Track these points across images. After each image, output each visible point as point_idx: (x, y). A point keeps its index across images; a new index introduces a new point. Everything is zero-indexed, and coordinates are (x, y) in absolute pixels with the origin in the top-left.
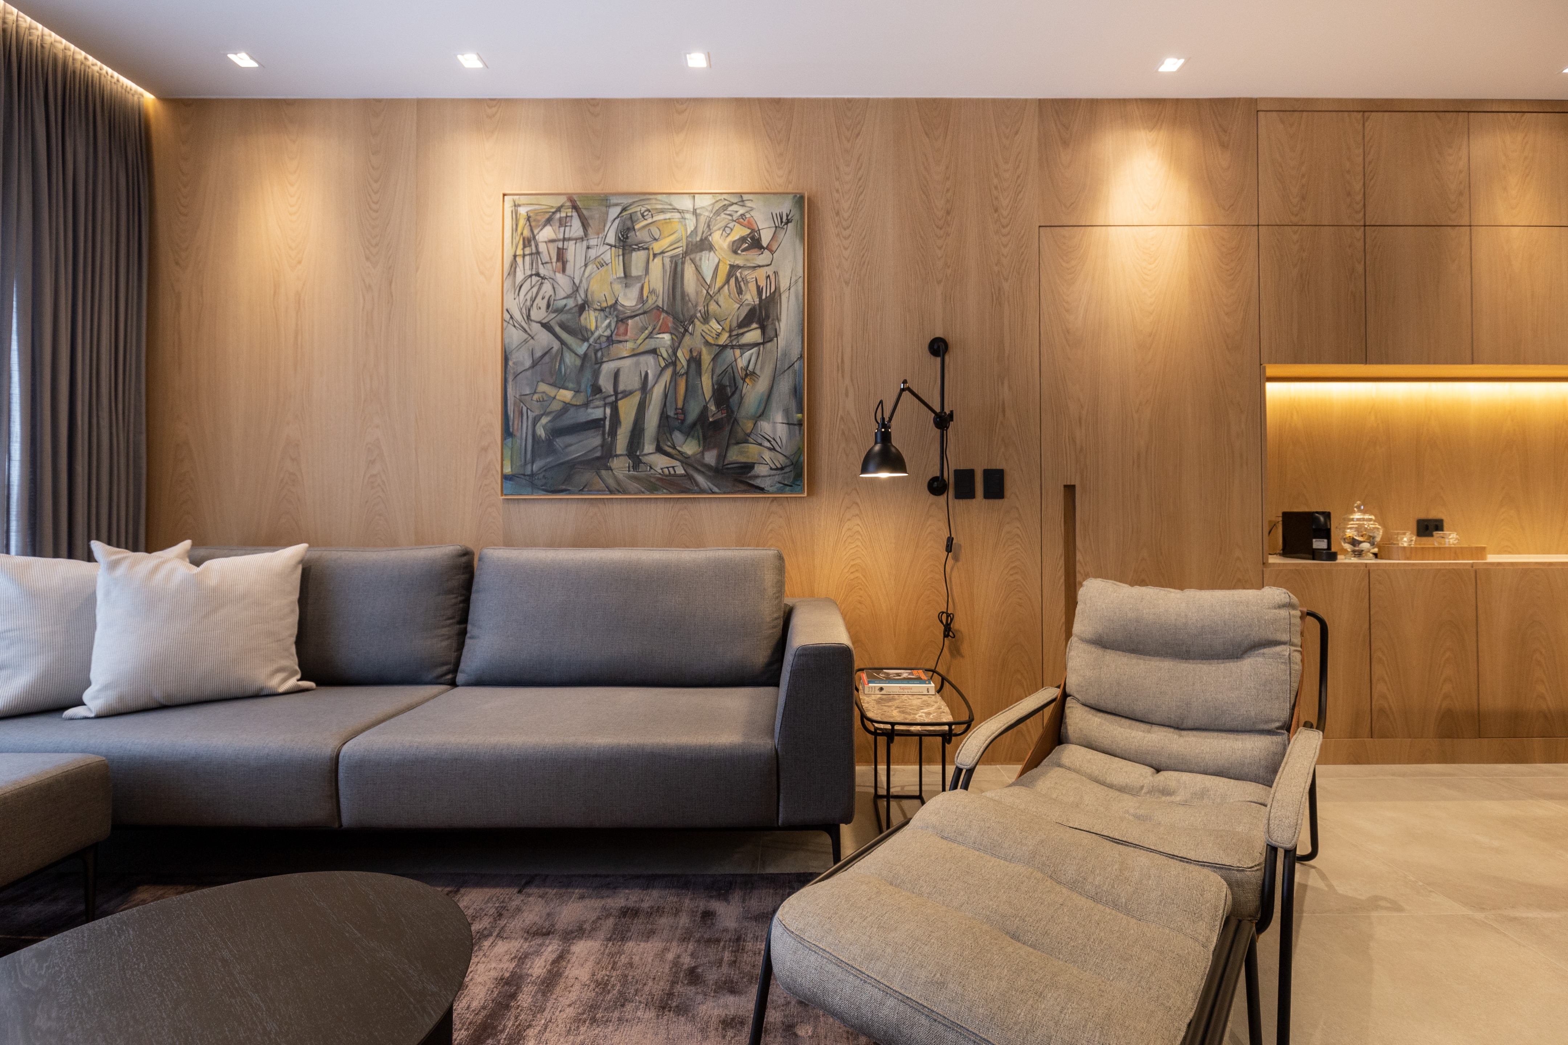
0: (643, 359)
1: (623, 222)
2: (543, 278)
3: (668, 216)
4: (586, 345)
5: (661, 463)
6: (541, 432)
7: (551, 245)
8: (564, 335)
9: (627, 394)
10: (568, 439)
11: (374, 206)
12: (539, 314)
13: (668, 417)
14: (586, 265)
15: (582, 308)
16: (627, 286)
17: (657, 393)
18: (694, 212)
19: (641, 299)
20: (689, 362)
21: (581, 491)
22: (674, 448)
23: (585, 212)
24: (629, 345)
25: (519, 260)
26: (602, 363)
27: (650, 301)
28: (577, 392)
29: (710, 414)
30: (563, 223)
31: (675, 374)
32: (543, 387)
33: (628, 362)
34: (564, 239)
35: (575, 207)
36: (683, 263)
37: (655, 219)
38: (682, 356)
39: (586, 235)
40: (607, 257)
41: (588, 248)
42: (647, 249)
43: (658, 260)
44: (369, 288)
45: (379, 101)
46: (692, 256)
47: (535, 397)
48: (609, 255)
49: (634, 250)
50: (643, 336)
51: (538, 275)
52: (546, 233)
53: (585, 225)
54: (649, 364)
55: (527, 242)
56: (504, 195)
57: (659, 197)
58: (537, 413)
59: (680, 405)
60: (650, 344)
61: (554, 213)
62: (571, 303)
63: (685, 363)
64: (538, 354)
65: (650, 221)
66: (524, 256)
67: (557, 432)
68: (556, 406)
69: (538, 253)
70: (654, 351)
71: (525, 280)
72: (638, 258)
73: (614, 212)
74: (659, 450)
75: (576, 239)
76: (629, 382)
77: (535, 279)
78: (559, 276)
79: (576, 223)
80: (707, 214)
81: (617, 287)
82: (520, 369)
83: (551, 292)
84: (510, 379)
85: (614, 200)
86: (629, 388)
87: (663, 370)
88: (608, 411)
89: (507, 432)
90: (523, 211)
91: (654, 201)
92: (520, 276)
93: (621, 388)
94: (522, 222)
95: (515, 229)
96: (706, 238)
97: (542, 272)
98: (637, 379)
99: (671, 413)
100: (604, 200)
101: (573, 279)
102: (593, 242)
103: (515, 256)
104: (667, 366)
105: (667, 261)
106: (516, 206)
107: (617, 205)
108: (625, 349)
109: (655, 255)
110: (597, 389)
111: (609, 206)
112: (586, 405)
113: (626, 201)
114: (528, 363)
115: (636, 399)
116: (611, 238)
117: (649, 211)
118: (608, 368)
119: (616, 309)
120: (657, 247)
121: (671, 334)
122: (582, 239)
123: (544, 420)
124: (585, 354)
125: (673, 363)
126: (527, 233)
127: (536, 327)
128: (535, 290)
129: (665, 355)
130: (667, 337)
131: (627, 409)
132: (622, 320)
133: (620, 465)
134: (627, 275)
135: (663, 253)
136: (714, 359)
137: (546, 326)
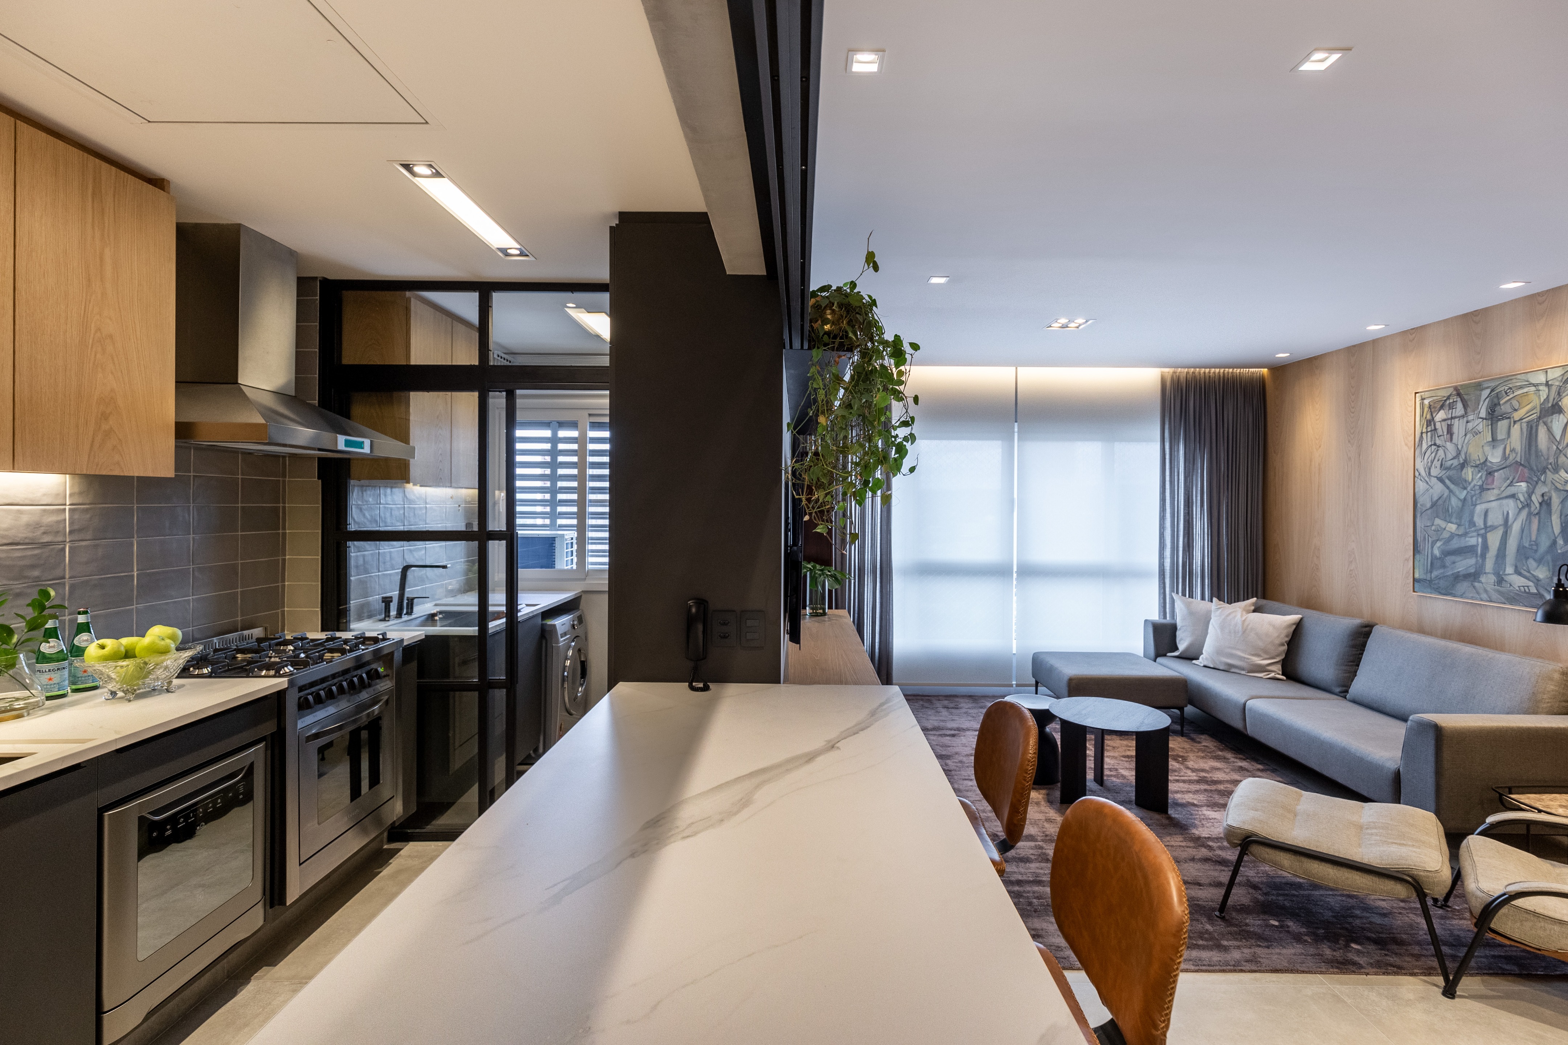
0: (1505, 502)
1: (1492, 401)
2: (1439, 447)
3: (1525, 390)
4: (1465, 492)
5: (1518, 582)
6: (1437, 552)
7: (1443, 423)
8: (1452, 486)
9: (1494, 528)
10: (1453, 558)
11: (1353, 410)
12: (1435, 472)
13: (1524, 547)
14: (1466, 435)
15: (1462, 466)
16: (1494, 447)
17: (1516, 528)
18: (1547, 384)
19: (1505, 457)
20: (1541, 504)
21: (1461, 596)
22: (1529, 572)
23: (1466, 397)
24: (1496, 492)
25: (1424, 435)
26: (1476, 505)
27: (1511, 458)
28: (1459, 525)
29: (1558, 547)
30: (1451, 407)
31: (1530, 514)
32: (1438, 521)
33: (1494, 504)
34: (1452, 418)
35: (1459, 395)
36: (1537, 426)
37: (1515, 394)
38: (1536, 499)
39: (1466, 413)
40: (1480, 428)
41: (1467, 422)
42: (1509, 418)
43: (1517, 426)
44: (1350, 459)
45: (1354, 346)
46: (1545, 420)
47: (1433, 528)
48: (1481, 426)
49: (1499, 420)
50: (1506, 484)
51: (1435, 444)
52: (1441, 415)
53: (1465, 406)
54: (1511, 506)
55: (1430, 422)
56: (1416, 393)
57: (1519, 377)
58: (1435, 538)
59: (1534, 538)
60: (1511, 490)
61: (1445, 400)
62: (1455, 462)
63: (1538, 505)
64: (1435, 499)
65: (1511, 396)
66: (1427, 432)
67: (1447, 553)
68: (1446, 535)
69: (1435, 429)
70: (1513, 496)
71: (1427, 449)
72: (1502, 425)
73: (1485, 393)
74: (1517, 572)
75: (1459, 417)
76: (1495, 518)
77: (1433, 447)
78: (1449, 445)
79: (1460, 405)
80: (1557, 383)
81: (1487, 449)
82: (1424, 509)
83: (1443, 456)
84: (1418, 515)
85: (1486, 385)
86: (1496, 524)
87: (1520, 510)
88: (1480, 540)
89: (1416, 550)
90: (1426, 402)
91: (1514, 381)
92: (1425, 446)
93: (1489, 523)
94: (1426, 409)
95: (1422, 415)
96: (1557, 404)
97: (1438, 442)
98: (1501, 517)
99: (1527, 545)
100: (1479, 387)
101: (1457, 445)
102: (1470, 418)
103: (1422, 433)
104: (1523, 507)
105: (1524, 425)
106: (1423, 399)
107: (1487, 388)
108: (1492, 495)
109: (1515, 422)
110: (1472, 523)
111: (1482, 390)
112: (1465, 534)
113: (1493, 384)
114: (1429, 505)
115: (1500, 532)
116: (1483, 414)
117: (1510, 388)
118: (1480, 509)
119: (1486, 465)
120: (1517, 416)
121: (1527, 482)
122: (1463, 416)
123: (1439, 544)
124: (1465, 499)
125: (1527, 505)
126: (1429, 417)
127: (1434, 480)
128: (1433, 455)
129: (1522, 499)
130: (1523, 484)
131: (1494, 540)
132: (1490, 473)
133: (1488, 580)
134: (1494, 439)
135: (1521, 419)
136: (1562, 502)
137: (1440, 480)
